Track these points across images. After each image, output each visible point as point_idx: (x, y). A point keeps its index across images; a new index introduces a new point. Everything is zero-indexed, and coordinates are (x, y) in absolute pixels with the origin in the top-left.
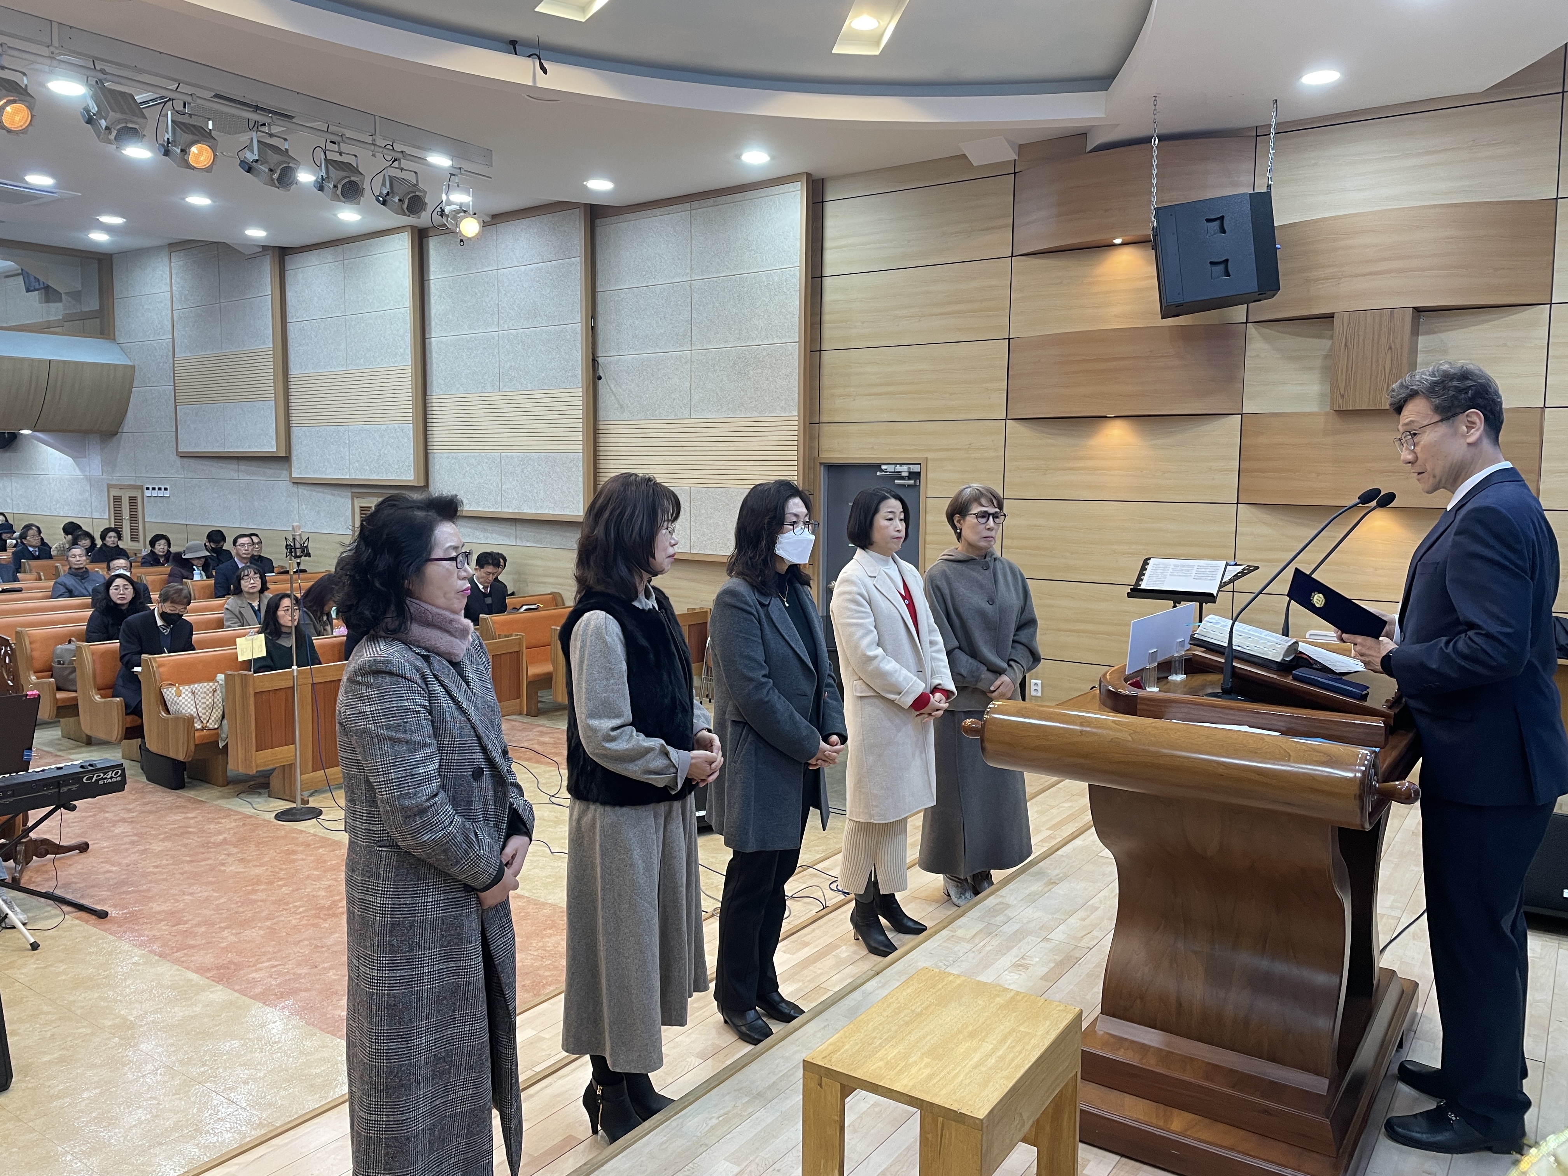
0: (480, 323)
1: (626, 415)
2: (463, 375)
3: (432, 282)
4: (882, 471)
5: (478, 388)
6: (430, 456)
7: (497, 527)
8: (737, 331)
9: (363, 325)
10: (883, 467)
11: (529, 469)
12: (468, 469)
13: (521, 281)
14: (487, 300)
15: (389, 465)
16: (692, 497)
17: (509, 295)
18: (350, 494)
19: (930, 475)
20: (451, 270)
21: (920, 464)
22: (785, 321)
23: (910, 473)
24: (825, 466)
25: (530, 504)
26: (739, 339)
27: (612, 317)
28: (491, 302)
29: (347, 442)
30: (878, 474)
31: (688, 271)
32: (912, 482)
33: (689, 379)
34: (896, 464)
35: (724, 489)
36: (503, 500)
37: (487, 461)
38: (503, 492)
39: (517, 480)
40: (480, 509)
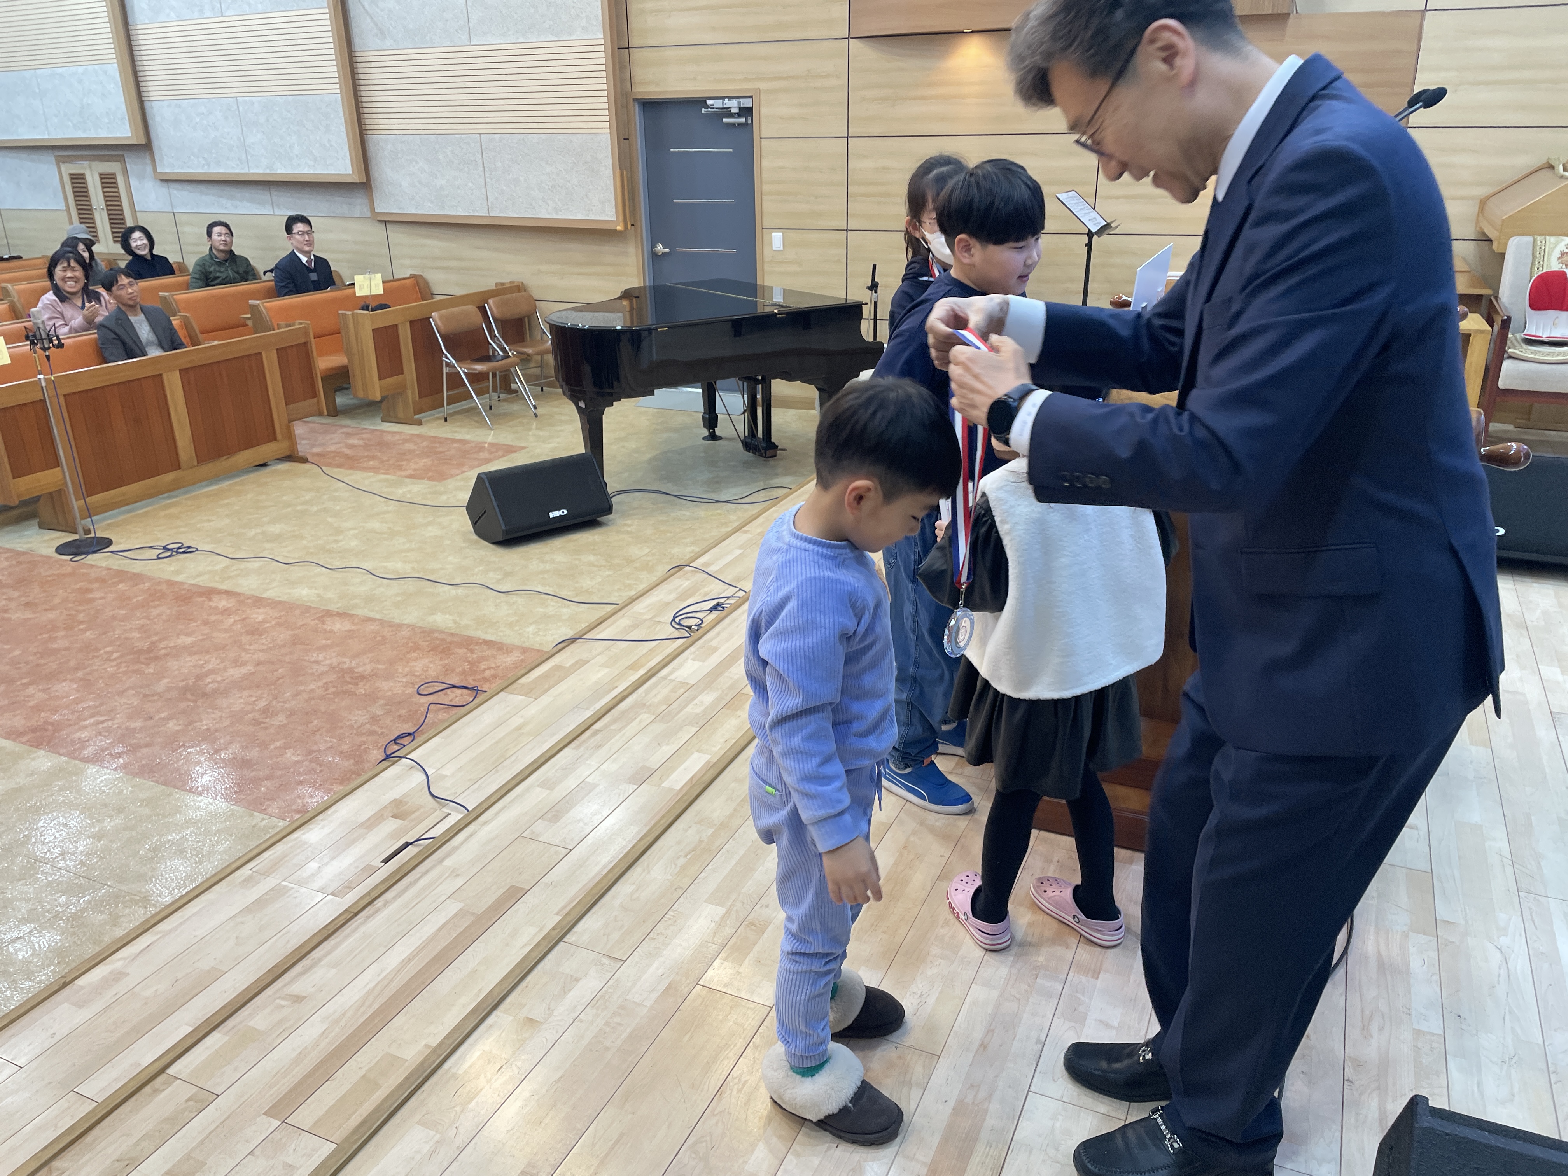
1: (389, 43)
4: (707, 107)
5: (194, 13)
6: (147, 105)
7: (247, 193)
10: (709, 102)
11: (276, 118)
12: (198, 120)
15: (97, 118)
16: (484, 147)
18: (51, 159)
19: (764, 111)
21: (751, 97)
23: (740, 108)
24: (639, 103)
25: (284, 162)
29: (38, 91)
30: (704, 111)
32: (742, 120)
34: (723, 98)
35: (522, 136)
36: (249, 158)
37: (220, 108)
38: (247, 148)
39: (263, 132)
40: (222, 171)
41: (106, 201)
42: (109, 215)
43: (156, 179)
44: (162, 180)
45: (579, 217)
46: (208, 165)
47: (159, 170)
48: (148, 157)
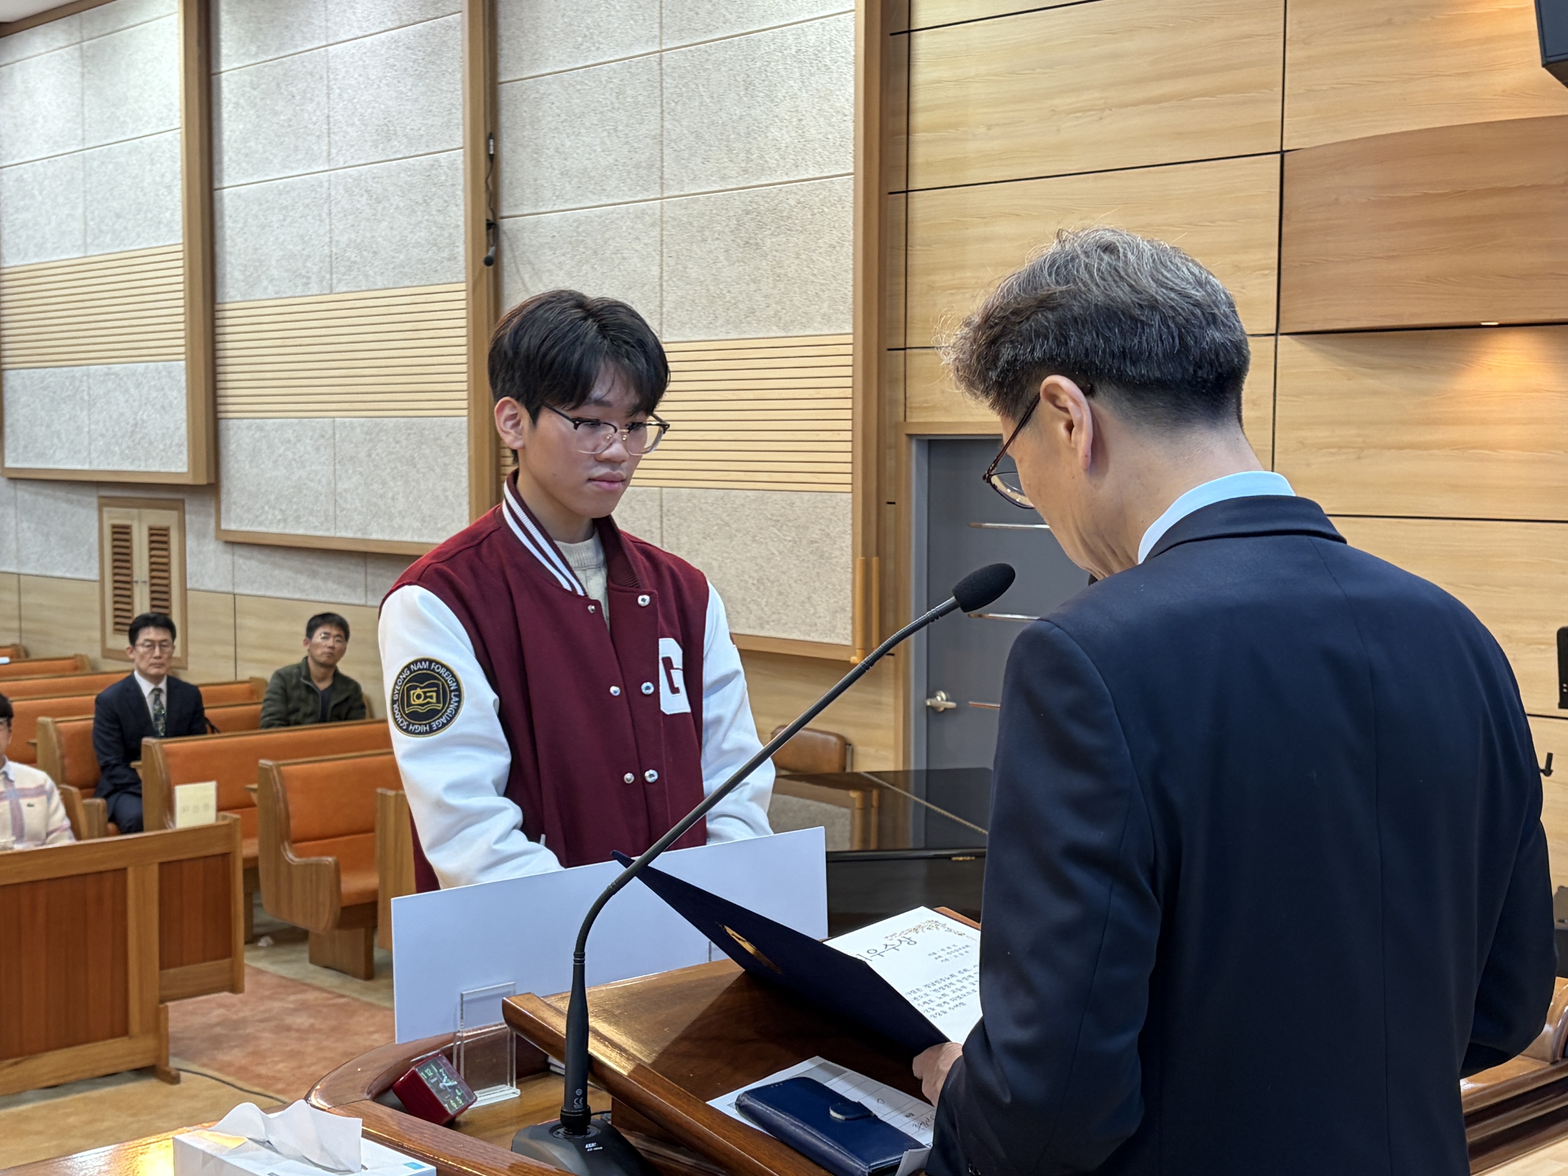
0: (300, 156)
2: (274, 263)
3: (224, 76)
5: (297, 286)
6: (223, 423)
7: (334, 568)
8: (742, 155)
9: (111, 166)
11: (379, 450)
12: (282, 450)
13: (365, 67)
14: (310, 107)
15: (151, 443)
16: (665, 509)
17: (345, 96)
18: (94, 501)
20: (254, 49)
22: (830, 129)
25: (381, 520)
26: (746, 171)
27: (526, 133)
28: (318, 113)
29: (86, 398)
31: (656, 32)
33: (658, 258)
35: (721, 492)
36: (338, 512)
37: (311, 433)
38: (338, 498)
39: (361, 473)
40: (301, 531)
41: (152, 570)
42: (152, 592)
43: (217, 538)
44: (227, 543)
45: (796, 636)
46: (285, 520)
47: (224, 526)
48: (213, 504)
